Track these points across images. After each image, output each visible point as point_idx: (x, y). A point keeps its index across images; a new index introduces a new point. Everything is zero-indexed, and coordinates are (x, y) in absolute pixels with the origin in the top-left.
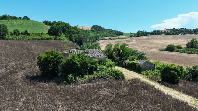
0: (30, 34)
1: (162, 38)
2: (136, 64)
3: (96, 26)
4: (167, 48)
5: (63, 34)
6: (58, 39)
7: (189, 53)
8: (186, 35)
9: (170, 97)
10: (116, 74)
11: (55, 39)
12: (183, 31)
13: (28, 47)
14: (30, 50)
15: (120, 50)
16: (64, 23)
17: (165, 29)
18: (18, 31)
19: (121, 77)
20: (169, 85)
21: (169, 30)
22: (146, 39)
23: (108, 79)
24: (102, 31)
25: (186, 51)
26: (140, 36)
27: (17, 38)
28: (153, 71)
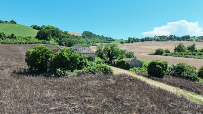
0: (17, 38)
1: (152, 44)
2: (124, 61)
3: (87, 32)
4: (156, 52)
5: (52, 39)
6: (47, 43)
7: (177, 56)
8: (175, 41)
9: (155, 87)
10: (105, 69)
11: (43, 43)
12: (172, 38)
13: (15, 49)
14: (17, 51)
15: (109, 51)
16: (53, 27)
17: (155, 36)
18: (4, 34)
19: (110, 72)
20: (154, 78)
21: (159, 37)
22: (137, 45)
23: (97, 74)
24: (93, 37)
25: (174, 55)
26: (131, 42)
27: (3, 41)
28: (141, 68)
